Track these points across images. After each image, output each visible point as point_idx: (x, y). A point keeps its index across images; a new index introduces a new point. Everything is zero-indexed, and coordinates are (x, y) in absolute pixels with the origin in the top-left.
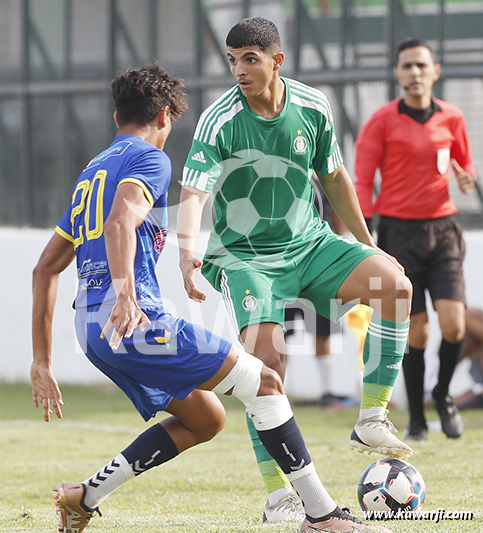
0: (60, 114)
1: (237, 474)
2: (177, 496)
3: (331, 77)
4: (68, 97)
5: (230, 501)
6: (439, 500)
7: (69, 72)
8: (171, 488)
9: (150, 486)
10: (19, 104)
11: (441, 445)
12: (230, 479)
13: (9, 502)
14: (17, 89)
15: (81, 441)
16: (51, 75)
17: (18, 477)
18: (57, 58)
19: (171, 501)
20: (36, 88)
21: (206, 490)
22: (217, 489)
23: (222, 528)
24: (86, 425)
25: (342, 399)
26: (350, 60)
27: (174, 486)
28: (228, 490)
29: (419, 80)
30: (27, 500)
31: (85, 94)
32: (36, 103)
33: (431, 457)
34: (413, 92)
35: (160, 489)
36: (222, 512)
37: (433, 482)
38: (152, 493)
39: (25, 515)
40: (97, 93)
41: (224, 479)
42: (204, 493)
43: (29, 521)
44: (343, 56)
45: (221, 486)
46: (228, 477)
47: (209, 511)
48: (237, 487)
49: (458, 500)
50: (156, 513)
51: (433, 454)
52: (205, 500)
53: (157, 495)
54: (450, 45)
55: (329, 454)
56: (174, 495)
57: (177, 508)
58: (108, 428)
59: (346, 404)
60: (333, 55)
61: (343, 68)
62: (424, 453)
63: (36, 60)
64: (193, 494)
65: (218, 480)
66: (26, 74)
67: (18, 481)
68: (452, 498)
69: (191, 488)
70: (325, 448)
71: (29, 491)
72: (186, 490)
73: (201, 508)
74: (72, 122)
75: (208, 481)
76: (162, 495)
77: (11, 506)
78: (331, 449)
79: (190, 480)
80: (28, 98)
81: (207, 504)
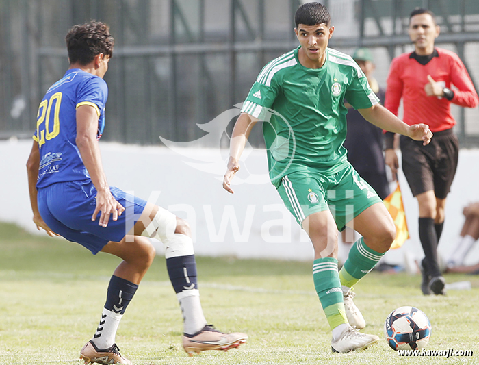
0: (196, 67)
1: (320, 319)
2: (278, 335)
3: (386, 41)
4: (202, 54)
5: (315, 338)
6: (461, 338)
7: (203, 37)
8: (274, 329)
9: (259, 327)
10: (168, 60)
11: (463, 299)
12: (315, 323)
13: (160, 338)
14: (167, 49)
15: (211, 296)
16: (190, 40)
17: (167, 321)
18: (194, 27)
19: (274, 338)
20: (180, 49)
21: (298, 330)
22: (305, 329)
23: (309, 357)
24: (214, 285)
25: (393, 266)
26: (399, 29)
27: (276, 327)
28: (314, 330)
29: (423, 36)
30: (173, 337)
31: (214, 53)
32: (179, 59)
33: (455, 307)
34: (419, 45)
35: (266, 330)
36: (310, 345)
37: (457, 325)
38: (261, 333)
39: (171, 348)
40: (222, 52)
41: (311, 323)
42: (297, 332)
43: (175, 353)
44: (394, 27)
45: (309, 327)
46: (313, 321)
47: (300, 345)
48: (320, 328)
49: (475, 337)
50: (263, 346)
51: (457, 305)
52: (297, 337)
53: (264, 334)
54: (469, 18)
55: (384, 305)
56: (276, 334)
57: (278, 343)
58: (230, 287)
59: (396, 270)
60: (387, 25)
61: (394, 34)
62: (451, 305)
63: (180, 29)
64: (289, 333)
65: (307, 323)
66: (173, 39)
67: (167, 324)
68: (470, 336)
69: (288, 329)
70: (381, 301)
71: (174, 331)
72: (284, 330)
73: (295, 343)
74: (205, 72)
75: (299, 324)
76: (267, 334)
77: (161, 341)
78: (386, 302)
79: (287, 323)
80: (174, 55)
81: (299, 340)
